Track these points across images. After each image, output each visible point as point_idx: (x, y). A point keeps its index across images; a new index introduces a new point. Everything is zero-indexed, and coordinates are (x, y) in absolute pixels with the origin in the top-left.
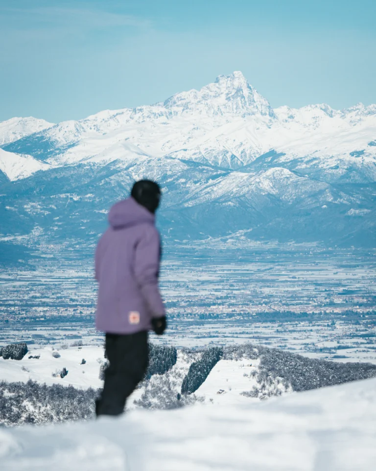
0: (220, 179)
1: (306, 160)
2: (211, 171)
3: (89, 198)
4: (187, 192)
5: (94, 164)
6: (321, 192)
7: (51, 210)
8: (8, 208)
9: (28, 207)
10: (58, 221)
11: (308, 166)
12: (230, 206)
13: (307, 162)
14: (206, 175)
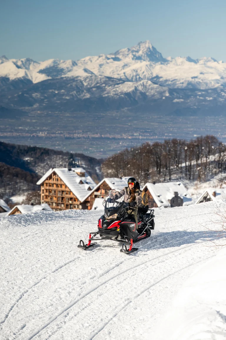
0: (120, 85)
1: (171, 80)
2: (117, 81)
3: (63, 92)
4: (105, 90)
5: (68, 77)
6: (164, 92)
7: (45, 97)
8: (25, 95)
9: (34, 95)
10: (46, 101)
11: (172, 83)
12: (122, 97)
13: (172, 81)
14: (115, 83)
